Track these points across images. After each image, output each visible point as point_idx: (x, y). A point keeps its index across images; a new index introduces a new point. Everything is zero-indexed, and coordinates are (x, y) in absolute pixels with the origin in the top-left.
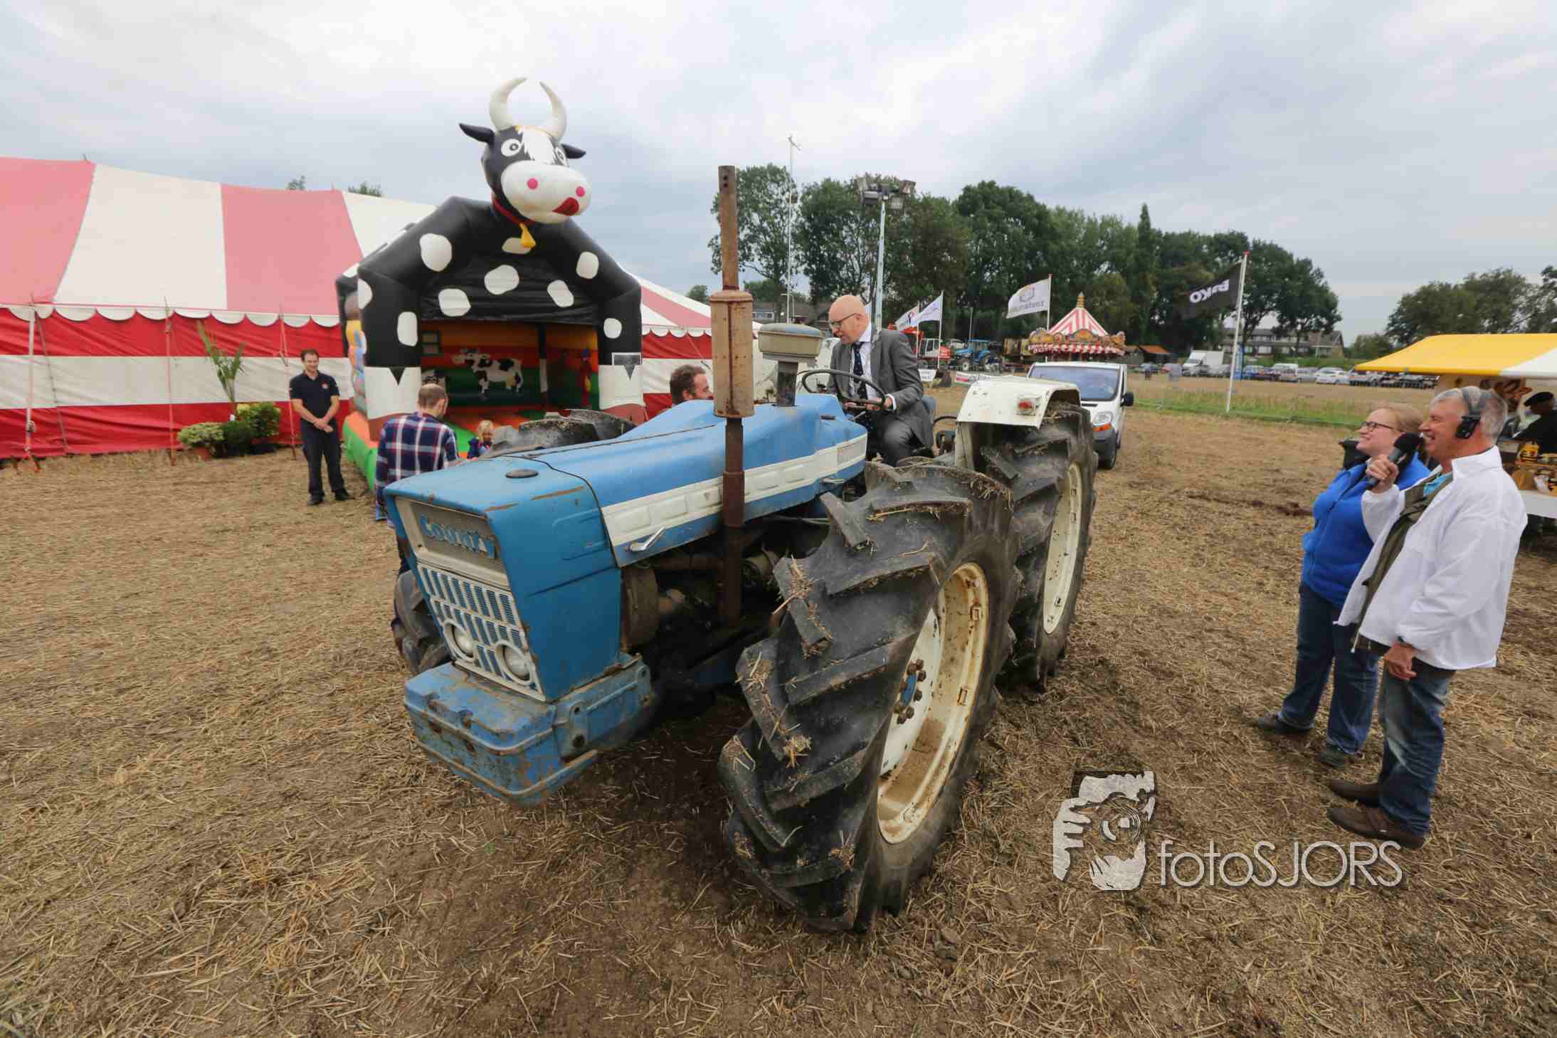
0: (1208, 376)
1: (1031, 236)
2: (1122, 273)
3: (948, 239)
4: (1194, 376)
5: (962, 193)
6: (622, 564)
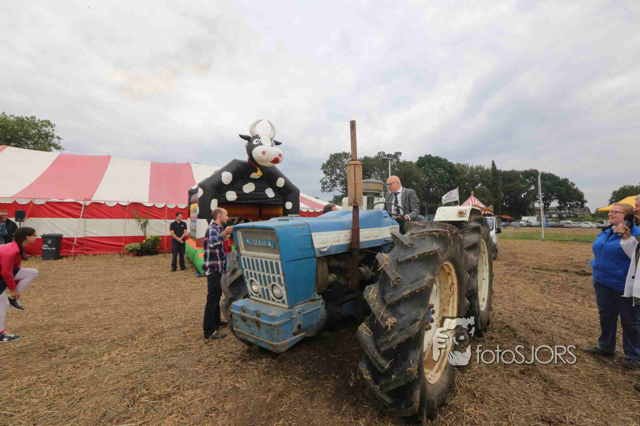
0: (531, 226)
1: (448, 174)
2: (487, 187)
3: (414, 176)
4: (525, 226)
5: (418, 159)
6: (317, 256)
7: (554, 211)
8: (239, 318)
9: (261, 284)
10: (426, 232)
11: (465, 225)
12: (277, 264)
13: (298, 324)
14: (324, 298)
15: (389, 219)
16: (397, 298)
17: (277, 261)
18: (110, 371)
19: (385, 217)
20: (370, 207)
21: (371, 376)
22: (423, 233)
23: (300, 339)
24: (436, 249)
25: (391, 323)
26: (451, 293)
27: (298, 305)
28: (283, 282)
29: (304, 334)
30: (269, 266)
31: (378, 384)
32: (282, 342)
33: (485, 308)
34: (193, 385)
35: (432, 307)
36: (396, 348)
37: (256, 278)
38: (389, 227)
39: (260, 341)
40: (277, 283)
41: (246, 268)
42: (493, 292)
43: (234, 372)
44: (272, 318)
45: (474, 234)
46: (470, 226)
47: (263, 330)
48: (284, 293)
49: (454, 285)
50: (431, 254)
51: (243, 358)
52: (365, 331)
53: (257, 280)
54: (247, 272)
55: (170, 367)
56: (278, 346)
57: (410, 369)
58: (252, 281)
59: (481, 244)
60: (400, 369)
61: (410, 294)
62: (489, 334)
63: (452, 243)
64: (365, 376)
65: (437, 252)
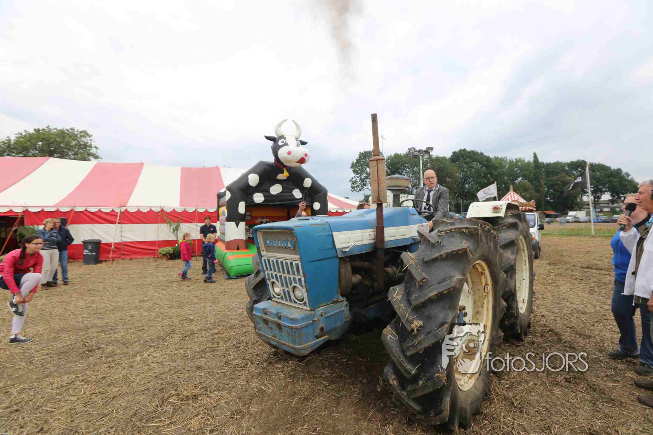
0: (579, 222)
1: (484, 169)
2: (529, 181)
3: (448, 172)
4: (572, 222)
5: (452, 154)
6: (340, 256)
7: (605, 205)
8: (262, 320)
9: (283, 286)
10: (455, 229)
11: (501, 221)
12: (297, 265)
13: (320, 327)
14: (348, 300)
15: (417, 216)
16: (423, 300)
17: (297, 262)
18: (141, 371)
19: (412, 215)
20: (396, 205)
21: (397, 381)
22: (451, 230)
23: (323, 342)
24: (466, 247)
25: (416, 326)
26: (485, 294)
27: (320, 307)
28: (303, 284)
29: (327, 336)
30: (289, 267)
31: (404, 390)
32: (305, 345)
33: (525, 311)
34: (220, 387)
35: (464, 308)
36: (423, 352)
37: (277, 280)
38: (417, 225)
39: (282, 344)
40: (298, 285)
41: (267, 269)
42: (534, 293)
43: (260, 374)
44: (293, 320)
45: (511, 231)
46: (506, 222)
47: (284, 334)
48: (305, 295)
49: (488, 285)
50: (460, 252)
51: (269, 361)
52: (390, 334)
53: (278, 282)
54: (268, 274)
55: (198, 368)
56: (299, 349)
57: (438, 374)
58: (273, 283)
59: (520, 242)
60: (428, 375)
61: (436, 295)
62: (530, 338)
63: (484, 240)
64: (391, 382)
65: (467, 250)
